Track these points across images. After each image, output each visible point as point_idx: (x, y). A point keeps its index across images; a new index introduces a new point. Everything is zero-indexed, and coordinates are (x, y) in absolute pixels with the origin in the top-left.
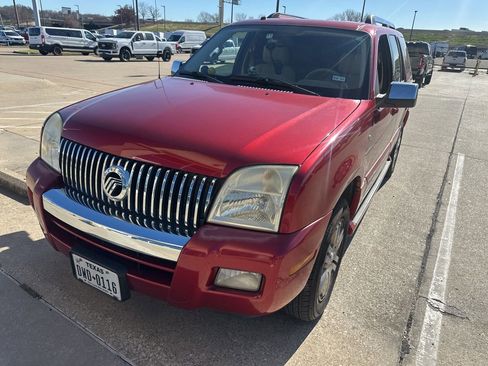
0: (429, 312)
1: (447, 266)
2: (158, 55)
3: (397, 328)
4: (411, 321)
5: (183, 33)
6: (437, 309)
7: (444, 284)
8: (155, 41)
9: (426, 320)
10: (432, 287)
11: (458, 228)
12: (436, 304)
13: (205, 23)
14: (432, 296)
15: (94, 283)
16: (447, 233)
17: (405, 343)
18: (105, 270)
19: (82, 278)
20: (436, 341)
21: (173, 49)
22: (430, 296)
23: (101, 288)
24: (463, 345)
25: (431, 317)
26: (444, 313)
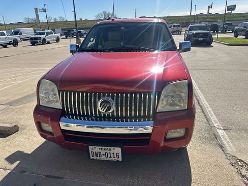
0: (219, 131)
1: (212, 113)
2: (10, 43)
3: (213, 140)
4: (216, 136)
5: (20, 30)
6: (220, 129)
7: (216, 119)
8: (6, 36)
9: (220, 134)
10: (213, 122)
11: (206, 97)
12: (219, 127)
13: (29, 23)
14: (216, 125)
15: (103, 158)
16: (203, 100)
17: (219, 144)
18: (112, 148)
19: (95, 158)
20: (228, 140)
21: (18, 39)
22: (215, 125)
23: (108, 159)
24: (237, 139)
25: (221, 133)
26: (224, 130)
